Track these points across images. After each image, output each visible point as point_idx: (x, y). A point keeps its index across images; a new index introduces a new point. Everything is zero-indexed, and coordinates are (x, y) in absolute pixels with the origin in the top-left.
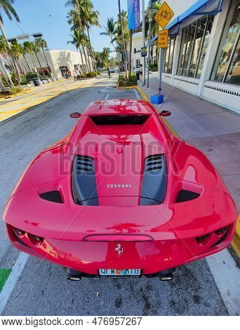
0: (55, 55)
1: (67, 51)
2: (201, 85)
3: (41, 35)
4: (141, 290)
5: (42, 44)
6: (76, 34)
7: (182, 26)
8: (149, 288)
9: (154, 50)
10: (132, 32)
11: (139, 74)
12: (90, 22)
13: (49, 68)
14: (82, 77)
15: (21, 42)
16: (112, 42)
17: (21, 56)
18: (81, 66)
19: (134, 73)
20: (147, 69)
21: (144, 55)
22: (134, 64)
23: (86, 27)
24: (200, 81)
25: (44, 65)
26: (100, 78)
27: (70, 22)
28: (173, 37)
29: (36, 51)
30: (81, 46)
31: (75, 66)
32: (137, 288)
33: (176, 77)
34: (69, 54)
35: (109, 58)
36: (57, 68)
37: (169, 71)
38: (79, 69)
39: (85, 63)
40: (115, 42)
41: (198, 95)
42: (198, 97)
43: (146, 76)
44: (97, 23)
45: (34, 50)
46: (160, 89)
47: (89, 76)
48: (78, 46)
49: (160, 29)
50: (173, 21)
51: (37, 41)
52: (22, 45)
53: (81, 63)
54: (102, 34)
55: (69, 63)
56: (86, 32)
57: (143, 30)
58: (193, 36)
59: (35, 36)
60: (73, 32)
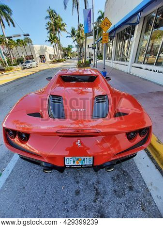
0: (37, 48)
1: (45, 46)
2: (129, 65)
3: (28, 35)
4: (93, 184)
5: (29, 41)
6: (51, 36)
7: (117, 32)
8: (98, 183)
9: (100, 47)
10: (86, 36)
11: (91, 60)
12: (61, 29)
13: (32, 56)
14: (54, 62)
15: (15, 39)
16: (74, 41)
17: (14, 48)
18: (53, 56)
19: (87, 60)
20: (96, 58)
21: (94, 48)
22: (88, 55)
23: (57, 32)
24: (129, 64)
25: (29, 54)
26: (65, 63)
27: (47, 29)
28: (112, 38)
29: (24, 45)
30: (54, 43)
31: (50, 55)
32: (90, 183)
33: (114, 61)
34: (46, 48)
35: (72, 51)
36: (38, 56)
37: (110, 59)
38: (52, 57)
39: (56, 53)
40: (75, 42)
41: (128, 72)
42: (128, 73)
43: (96, 62)
44: (64, 30)
45: (23, 45)
46: (104, 68)
47: (59, 61)
48: (52, 43)
49: (104, 32)
50: (111, 28)
51: (26, 39)
52: (16, 41)
53: (53, 54)
54: (67, 37)
55: (46, 53)
56: (57, 35)
57: (93, 35)
58: (123, 38)
59: (24, 35)
60: (49, 35)
